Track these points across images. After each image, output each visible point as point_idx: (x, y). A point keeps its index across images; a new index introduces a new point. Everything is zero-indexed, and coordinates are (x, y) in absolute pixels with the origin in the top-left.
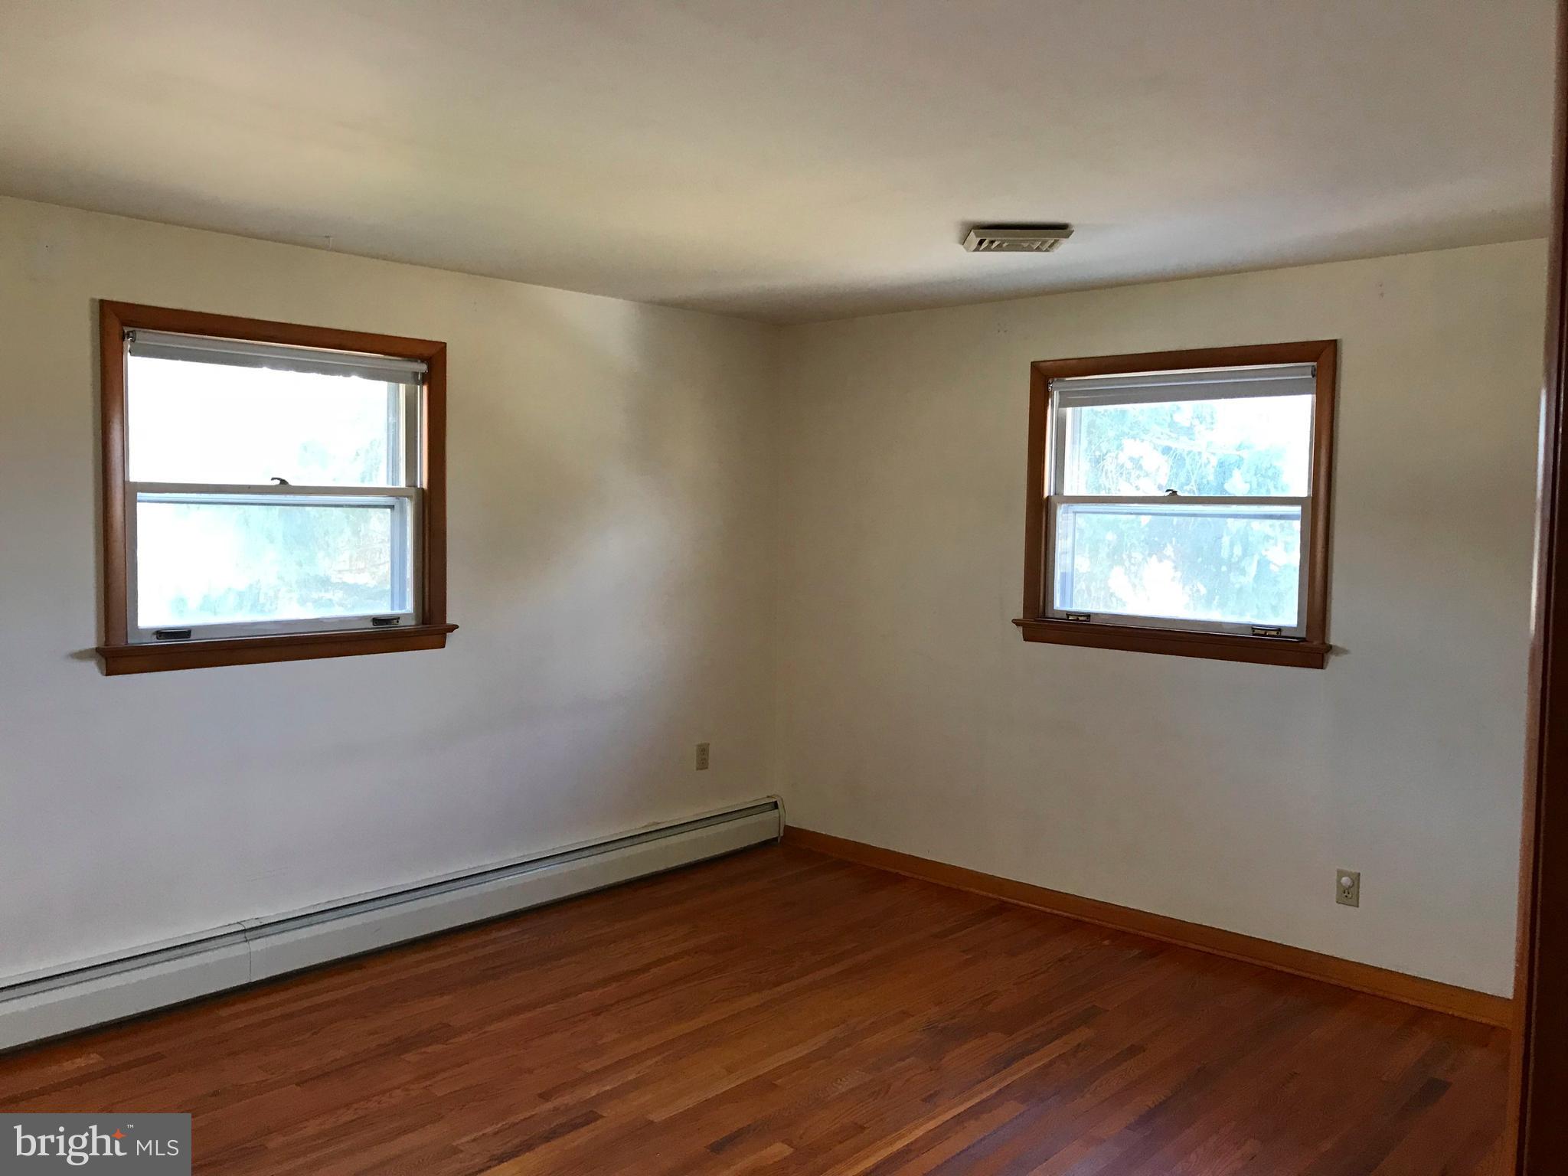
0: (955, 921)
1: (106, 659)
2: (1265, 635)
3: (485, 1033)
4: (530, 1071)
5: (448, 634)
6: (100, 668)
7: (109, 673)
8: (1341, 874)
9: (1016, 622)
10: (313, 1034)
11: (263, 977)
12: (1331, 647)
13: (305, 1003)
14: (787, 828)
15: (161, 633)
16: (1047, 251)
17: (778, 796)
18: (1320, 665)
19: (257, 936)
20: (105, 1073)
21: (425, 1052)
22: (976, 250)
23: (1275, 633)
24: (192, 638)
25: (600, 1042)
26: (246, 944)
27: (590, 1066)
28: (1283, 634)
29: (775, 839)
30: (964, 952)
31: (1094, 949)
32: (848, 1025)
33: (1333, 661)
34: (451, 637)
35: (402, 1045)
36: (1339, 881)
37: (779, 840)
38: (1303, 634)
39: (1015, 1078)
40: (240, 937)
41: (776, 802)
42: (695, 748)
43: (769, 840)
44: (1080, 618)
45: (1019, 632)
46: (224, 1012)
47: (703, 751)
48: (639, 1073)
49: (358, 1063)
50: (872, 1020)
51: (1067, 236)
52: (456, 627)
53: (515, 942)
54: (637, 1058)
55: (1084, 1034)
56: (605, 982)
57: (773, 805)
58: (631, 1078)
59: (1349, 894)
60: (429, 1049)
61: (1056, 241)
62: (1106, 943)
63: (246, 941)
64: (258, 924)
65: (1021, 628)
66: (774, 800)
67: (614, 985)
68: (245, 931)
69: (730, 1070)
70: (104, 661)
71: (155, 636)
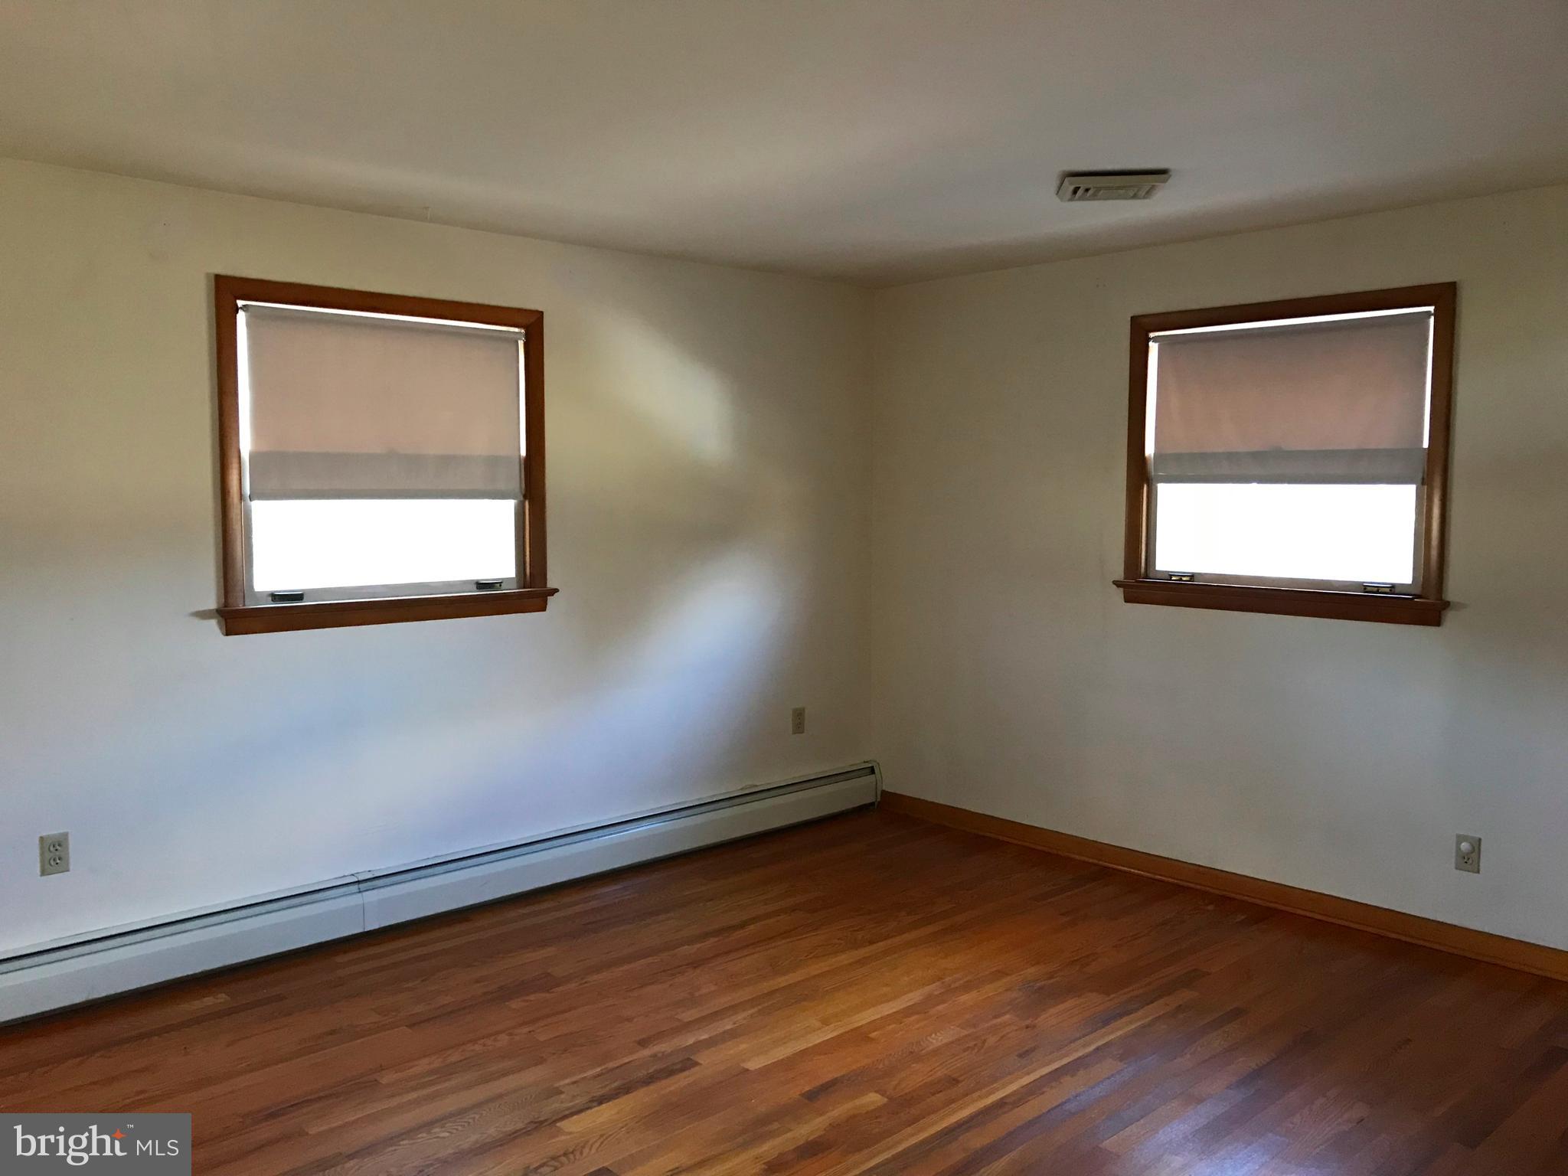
0: (1053, 885)
1: (226, 620)
2: (1378, 592)
3: (586, 982)
4: (629, 1020)
5: (548, 597)
6: (221, 629)
7: (228, 633)
8: (1460, 839)
9: (1117, 584)
10: (423, 981)
11: (376, 927)
12: (1449, 603)
13: (418, 952)
14: (883, 792)
15: (276, 597)
16: (1144, 198)
17: (875, 761)
18: (1436, 622)
19: (371, 888)
20: (230, 1012)
21: (527, 1001)
22: (1071, 200)
23: (1388, 590)
24: (304, 600)
25: (697, 994)
26: (360, 895)
27: (688, 1015)
28: (1397, 591)
29: (872, 804)
30: (1062, 914)
31: (1197, 913)
32: (943, 983)
33: (1450, 617)
34: (552, 601)
35: (504, 994)
36: (1458, 849)
37: (876, 804)
38: (1418, 591)
39: (1112, 1037)
40: (354, 888)
41: (873, 767)
42: (791, 712)
43: (865, 805)
44: (1184, 579)
45: (1119, 593)
46: (341, 959)
47: (799, 716)
48: (735, 1024)
49: (464, 1008)
50: (969, 978)
51: (1165, 181)
52: (556, 591)
53: (617, 898)
54: (734, 1008)
55: (1185, 995)
56: (705, 936)
57: (868, 771)
58: (728, 1027)
59: (1469, 859)
60: (532, 997)
61: (1153, 187)
62: (1210, 907)
63: (360, 892)
64: (370, 876)
65: (1121, 589)
66: (870, 765)
67: (713, 940)
68: (358, 882)
69: (825, 1022)
70: (223, 623)
71: (270, 598)
